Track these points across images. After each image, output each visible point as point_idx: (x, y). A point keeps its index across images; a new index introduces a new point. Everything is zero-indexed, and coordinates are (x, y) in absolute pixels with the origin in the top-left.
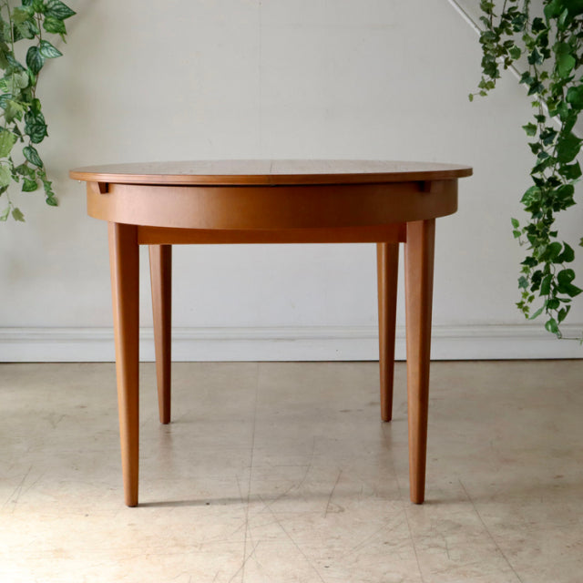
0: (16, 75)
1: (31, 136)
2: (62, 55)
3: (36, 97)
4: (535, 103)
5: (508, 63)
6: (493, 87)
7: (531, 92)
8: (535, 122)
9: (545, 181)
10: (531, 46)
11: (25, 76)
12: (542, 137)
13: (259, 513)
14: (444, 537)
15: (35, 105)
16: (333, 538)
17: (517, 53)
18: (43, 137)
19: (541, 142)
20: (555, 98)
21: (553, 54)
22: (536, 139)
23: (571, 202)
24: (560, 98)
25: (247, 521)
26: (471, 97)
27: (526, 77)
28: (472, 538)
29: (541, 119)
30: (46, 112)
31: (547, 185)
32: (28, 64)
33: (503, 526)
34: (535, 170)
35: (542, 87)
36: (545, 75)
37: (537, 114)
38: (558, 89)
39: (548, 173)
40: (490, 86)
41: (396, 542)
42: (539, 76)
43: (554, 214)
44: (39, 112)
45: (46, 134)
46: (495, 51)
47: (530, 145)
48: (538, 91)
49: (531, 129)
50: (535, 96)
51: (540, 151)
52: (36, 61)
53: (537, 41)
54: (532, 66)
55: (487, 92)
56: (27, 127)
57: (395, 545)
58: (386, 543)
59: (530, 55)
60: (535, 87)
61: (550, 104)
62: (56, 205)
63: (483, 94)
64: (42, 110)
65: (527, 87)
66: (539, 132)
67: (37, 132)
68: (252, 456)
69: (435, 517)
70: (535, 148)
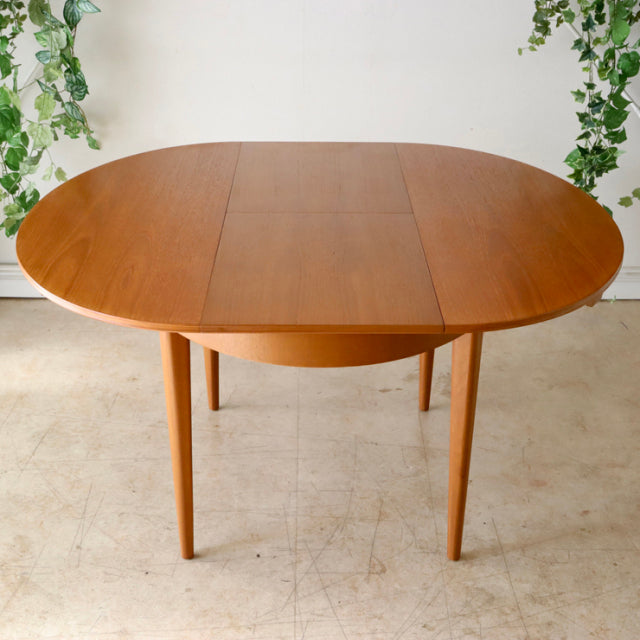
0: (53, 33)
1: (72, 93)
2: (100, 11)
3: (76, 56)
4: (585, 69)
5: (560, 21)
6: (543, 43)
7: (582, 59)
8: (584, 89)
9: (590, 148)
10: (585, 11)
11: (63, 34)
12: (589, 106)
13: (306, 573)
14: (478, 616)
15: (75, 64)
16: (376, 617)
17: (570, 16)
18: (84, 96)
19: (588, 110)
20: (606, 65)
21: (607, 19)
22: (583, 108)
23: (615, 166)
24: (611, 65)
25: (296, 585)
26: (520, 51)
27: (578, 43)
28: (504, 617)
29: (591, 86)
30: (87, 71)
31: (592, 153)
32: (65, 18)
33: (533, 599)
34: (581, 137)
35: (594, 54)
36: (597, 41)
37: (588, 81)
38: (611, 54)
39: (593, 139)
40: (541, 42)
41: (434, 624)
42: (592, 41)
43: (597, 180)
44: (78, 70)
45: (86, 92)
46: (548, 10)
47: (578, 114)
48: (589, 58)
49: (580, 95)
50: (586, 63)
51: (587, 118)
52: (73, 14)
53: (592, 6)
54: (586, 33)
55: (536, 47)
56: (67, 85)
57: (433, 629)
58: (424, 627)
59: (584, 21)
60: (588, 54)
61: (601, 72)
62: (98, 148)
63: (533, 49)
64: (82, 69)
65: (578, 54)
66: (587, 100)
67: (76, 90)
68: (297, 472)
69: (470, 583)
70: (582, 117)
